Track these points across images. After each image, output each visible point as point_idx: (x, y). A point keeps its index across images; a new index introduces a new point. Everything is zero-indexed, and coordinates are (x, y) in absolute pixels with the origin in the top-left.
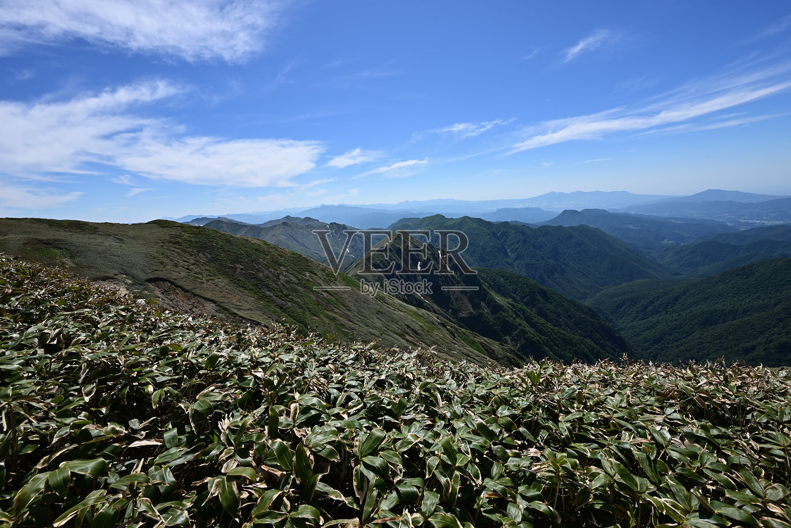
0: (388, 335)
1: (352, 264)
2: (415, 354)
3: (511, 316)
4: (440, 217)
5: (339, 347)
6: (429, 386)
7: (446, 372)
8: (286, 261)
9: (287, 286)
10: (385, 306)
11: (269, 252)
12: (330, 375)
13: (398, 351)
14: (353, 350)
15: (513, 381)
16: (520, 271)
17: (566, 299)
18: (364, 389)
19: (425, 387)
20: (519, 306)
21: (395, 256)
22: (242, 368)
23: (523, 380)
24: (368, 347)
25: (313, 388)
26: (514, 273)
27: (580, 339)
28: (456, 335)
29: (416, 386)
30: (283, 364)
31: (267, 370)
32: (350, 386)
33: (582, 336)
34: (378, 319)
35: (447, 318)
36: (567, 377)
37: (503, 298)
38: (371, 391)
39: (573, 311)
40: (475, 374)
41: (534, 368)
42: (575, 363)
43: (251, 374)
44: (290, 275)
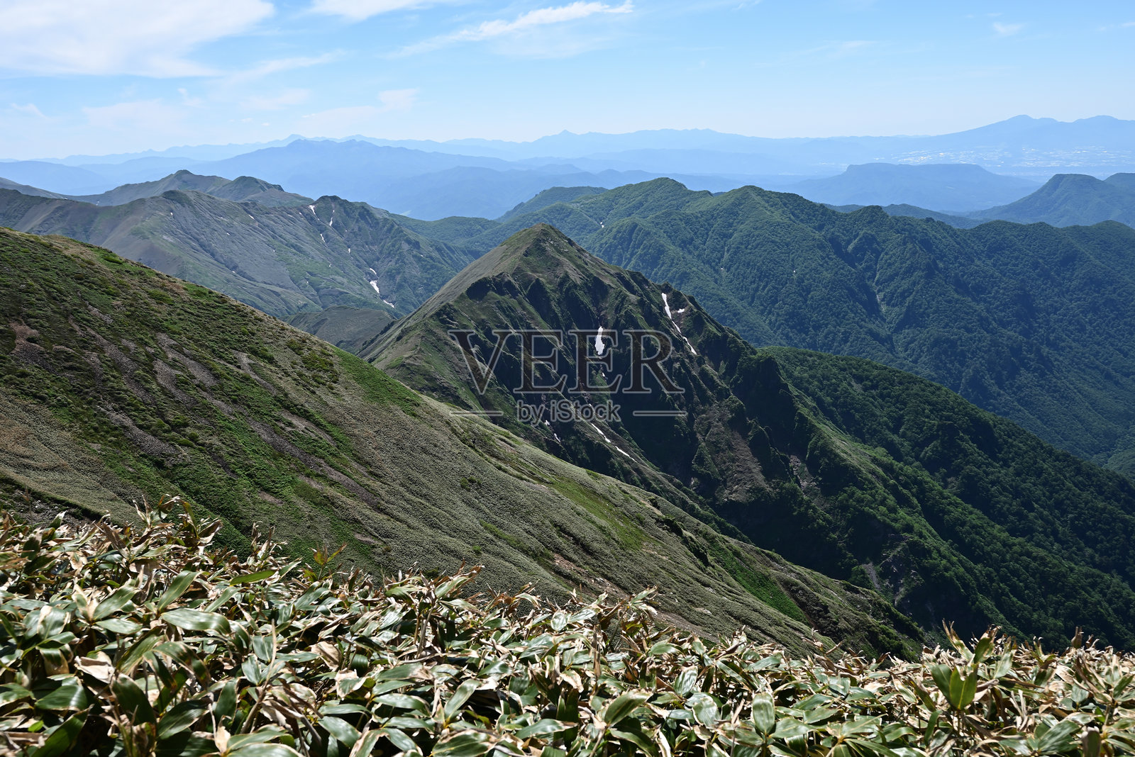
0: (497, 554)
1: (387, 329)
2: (590, 612)
3: (883, 503)
4: (668, 188)
5: (351, 589)
6: (634, 713)
7: (685, 669)
8: (175, 317)
9: (179, 396)
10: (491, 465)
11: (122, 286)
12: (324, 676)
13: (537, 605)
14: (397, 598)
15: (892, 698)
16: (915, 362)
17: (1050, 452)
18: (432, 721)
19: (623, 717)
20: (909, 470)
21: (524, 308)
22: (43, 651)
23: (923, 696)
24: (445, 588)
25: (273, 715)
26: (894, 366)
27: (1087, 576)
28: (710, 558)
29: (593, 712)
30: (177, 639)
31: (125, 659)
32: (387, 711)
33: (1095, 566)
34: (469, 503)
35: (684, 505)
36: (1052, 688)
37: (859, 446)
38: (454, 725)
39: (1069, 489)
40: (774, 675)
41: (957, 661)
42: (1078, 647)
43: (72, 670)
44: (188, 362)
